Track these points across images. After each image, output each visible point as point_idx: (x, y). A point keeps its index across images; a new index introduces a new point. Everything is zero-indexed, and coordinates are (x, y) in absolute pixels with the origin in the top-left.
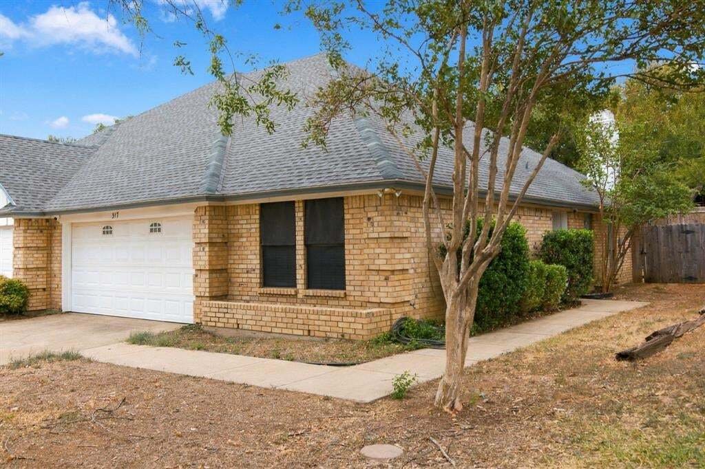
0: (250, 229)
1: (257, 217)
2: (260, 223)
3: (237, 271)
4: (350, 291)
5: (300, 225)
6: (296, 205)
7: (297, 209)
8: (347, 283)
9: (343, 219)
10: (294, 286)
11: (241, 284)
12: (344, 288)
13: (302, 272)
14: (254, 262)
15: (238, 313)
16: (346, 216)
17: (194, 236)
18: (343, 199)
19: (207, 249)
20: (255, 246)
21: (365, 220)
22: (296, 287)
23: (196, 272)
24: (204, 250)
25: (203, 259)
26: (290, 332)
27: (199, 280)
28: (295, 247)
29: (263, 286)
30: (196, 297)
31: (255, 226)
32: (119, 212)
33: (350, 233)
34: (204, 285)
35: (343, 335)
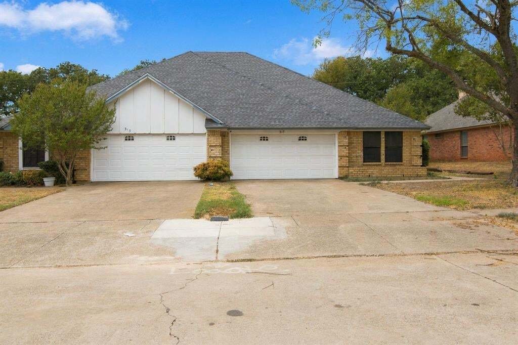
0: (358, 141)
1: (362, 136)
2: (363, 139)
3: (353, 157)
4: (405, 162)
5: (383, 140)
7: (382, 134)
8: (403, 159)
9: (402, 138)
11: (354, 162)
12: (402, 161)
13: (384, 156)
14: (360, 153)
15: (370, 171)
16: (404, 138)
17: (339, 142)
18: (402, 132)
19: (347, 148)
20: (361, 147)
21: (412, 139)
22: (380, 162)
23: (341, 157)
24: (345, 148)
25: (345, 152)
26: (395, 176)
27: (342, 160)
28: (380, 148)
29: (364, 162)
30: (339, 167)
31: (361, 140)
32: (285, 130)
33: (405, 143)
34: (345, 162)
35: (418, 175)
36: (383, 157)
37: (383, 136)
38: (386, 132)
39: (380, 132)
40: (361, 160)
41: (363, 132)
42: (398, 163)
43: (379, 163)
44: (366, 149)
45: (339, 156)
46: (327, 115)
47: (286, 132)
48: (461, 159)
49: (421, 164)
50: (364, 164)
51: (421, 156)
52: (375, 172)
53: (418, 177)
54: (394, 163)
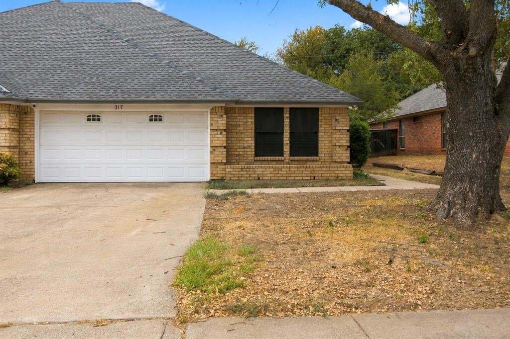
0: (247, 122)
1: (253, 115)
2: (255, 119)
3: (235, 147)
4: (322, 157)
5: (287, 121)
6: (285, 110)
7: (285, 112)
8: (320, 152)
9: (318, 119)
10: (282, 155)
11: (238, 155)
12: (317, 155)
13: (288, 147)
14: (250, 141)
15: (259, 171)
16: (320, 118)
17: (212, 125)
18: (318, 109)
19: (224, 133)
20: (251, 132)
21: (334, 120)
22: (283, 156)
23: (214, 148)
24: (221, 134)
25: (221, 139)
26: (301, 178)
27: (216, 153)
28: (283, 133)
29: (256, 155)
30: (211, 163)
31: (251, 121)
32: (124, 105)
33: (322, 127)
34: (221, 156)
35: (338, 177)
36: (287, 149)
37: (287, 115)
38: (291, 109)
39: (282, 109)
40: (251, 152)
41: (256, 109)
42: (310, 158)
43: (280, 158)
44: (259, 135)
45: (211, 146)
46: (200, 81)
47: (127, 108)
48: (442, 151)
49: (349, 161)
50: (256, 158)
51: (348, 147)
52: (268, 171)
53: (338, 180)
54: (304, 158)
